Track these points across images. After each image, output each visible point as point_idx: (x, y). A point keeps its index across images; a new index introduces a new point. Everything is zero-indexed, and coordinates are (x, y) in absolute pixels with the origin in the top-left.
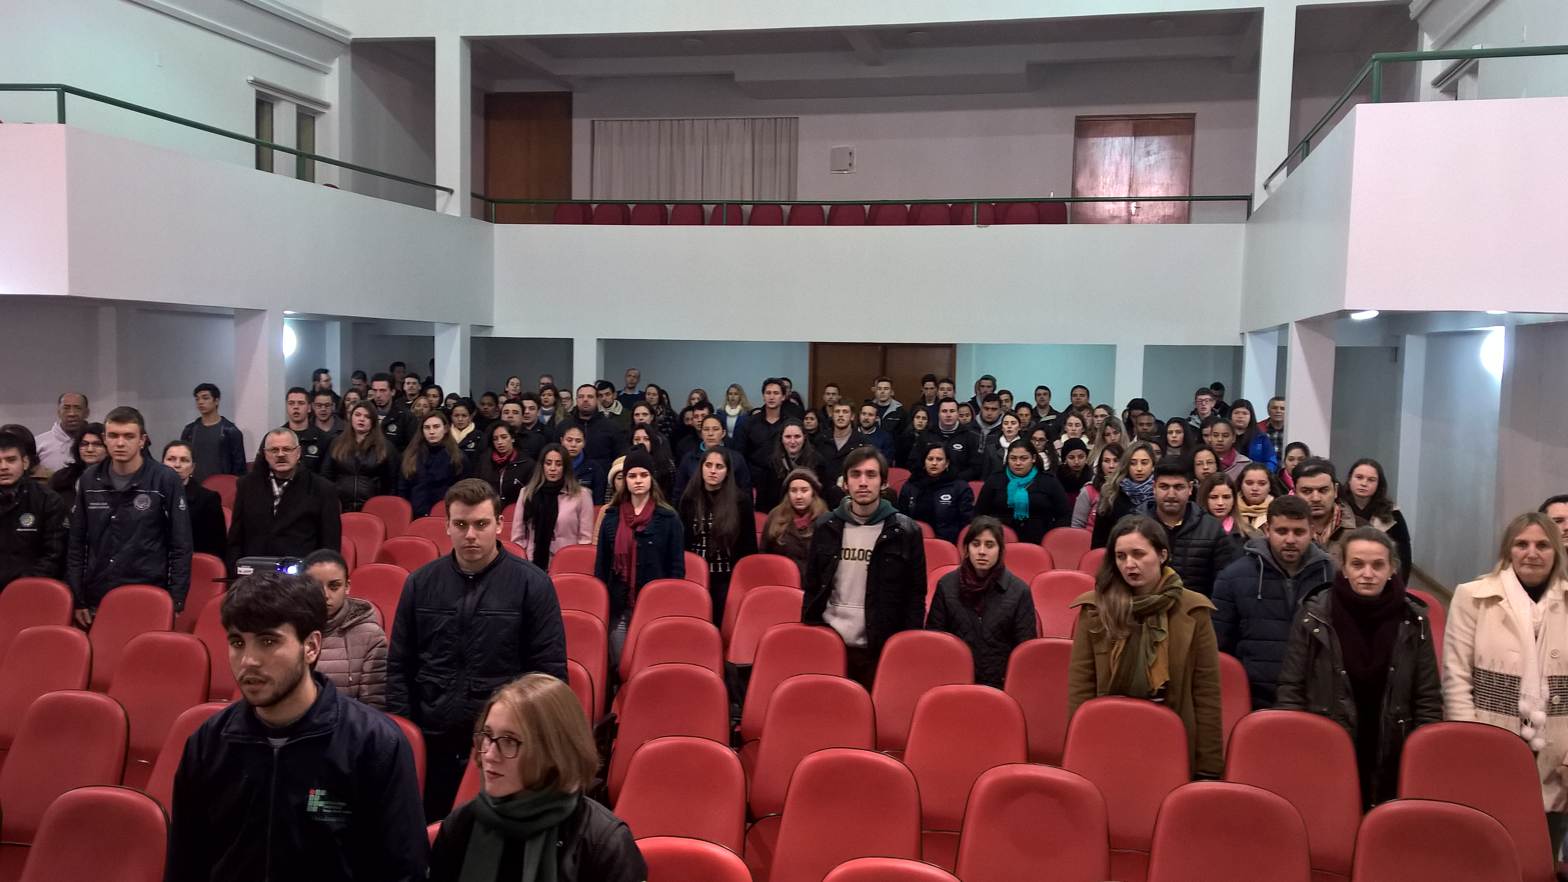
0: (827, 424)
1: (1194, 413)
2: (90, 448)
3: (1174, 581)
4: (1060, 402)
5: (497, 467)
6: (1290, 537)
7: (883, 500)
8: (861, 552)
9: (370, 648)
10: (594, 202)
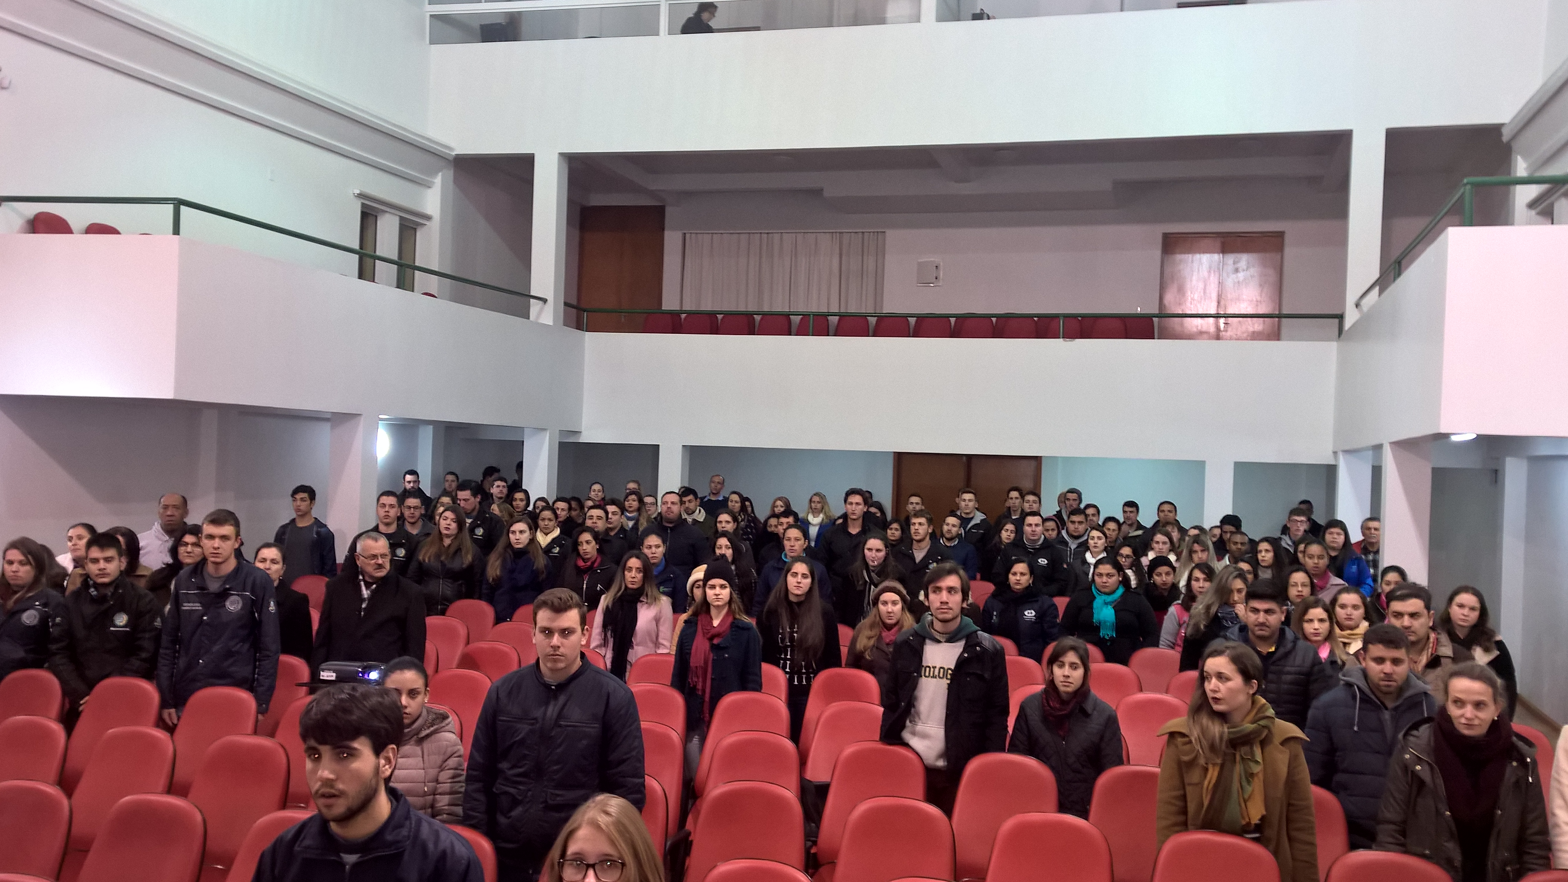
0: (907, 539)
1: (1286, 532)
2: (189, 548)
3: (1267, 709)
4: (1147, 517)
5: (580, 572)
6: (1388, 667)
7: (963, 617)
8: (942, 670)
9: (446, 757)
10: (685, 312)
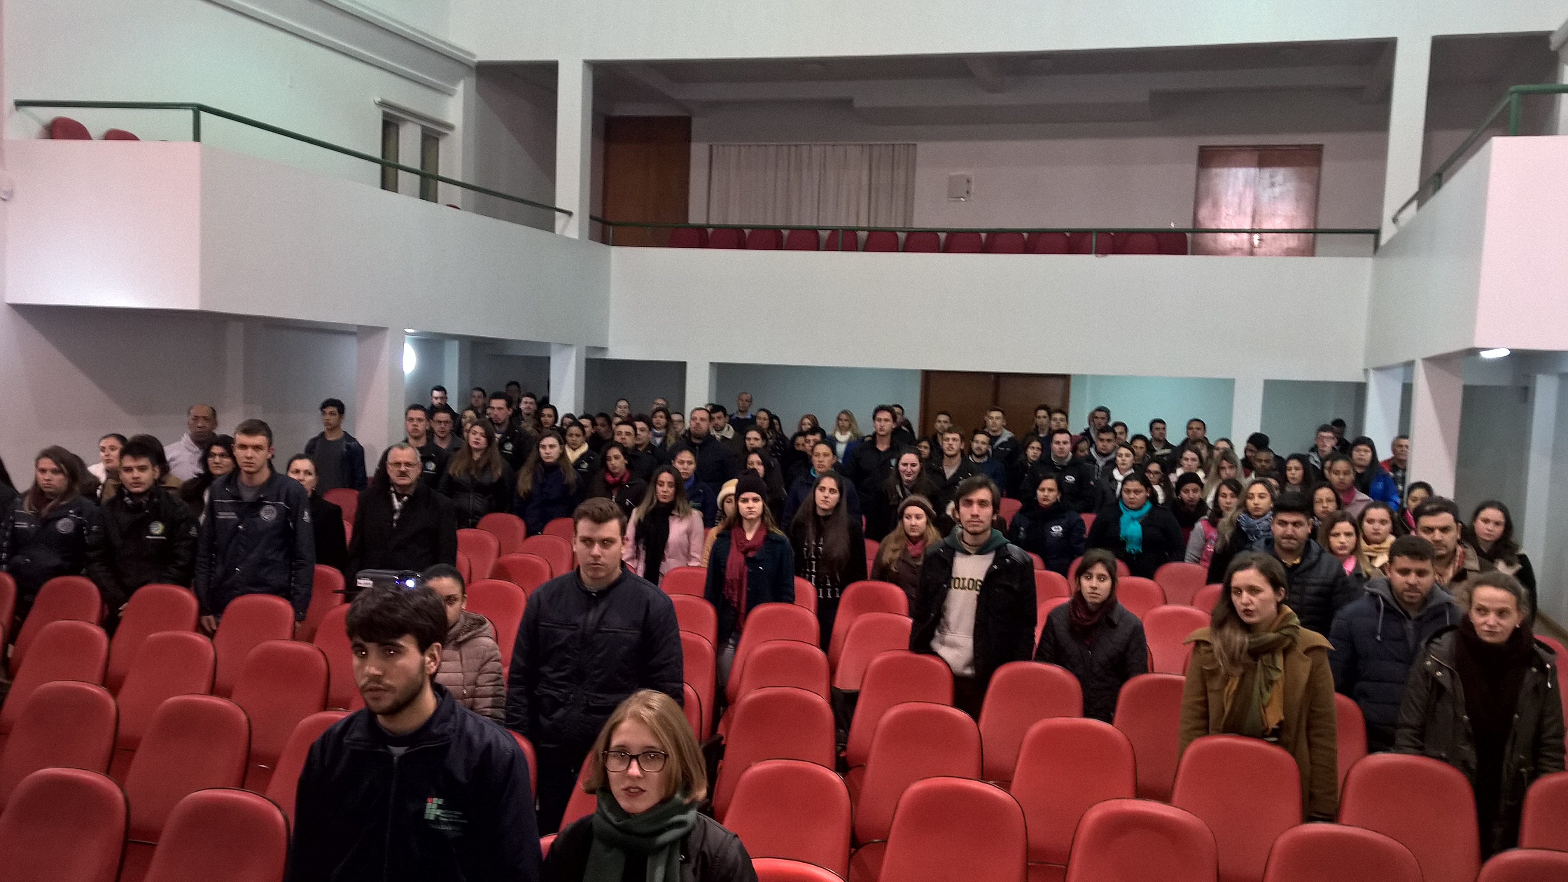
0: (937, 451)
1: (1314, 449)
2: (217, 459)
3: (1292, 618)
4: (1175, 435)
6: (1412, 578)
7: (994, 530)
8: (971, 582)
9: (484, 661)
10: (711, 226)
